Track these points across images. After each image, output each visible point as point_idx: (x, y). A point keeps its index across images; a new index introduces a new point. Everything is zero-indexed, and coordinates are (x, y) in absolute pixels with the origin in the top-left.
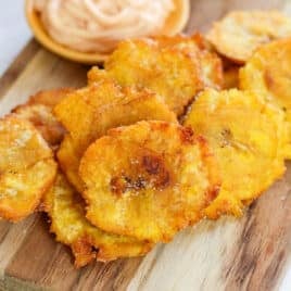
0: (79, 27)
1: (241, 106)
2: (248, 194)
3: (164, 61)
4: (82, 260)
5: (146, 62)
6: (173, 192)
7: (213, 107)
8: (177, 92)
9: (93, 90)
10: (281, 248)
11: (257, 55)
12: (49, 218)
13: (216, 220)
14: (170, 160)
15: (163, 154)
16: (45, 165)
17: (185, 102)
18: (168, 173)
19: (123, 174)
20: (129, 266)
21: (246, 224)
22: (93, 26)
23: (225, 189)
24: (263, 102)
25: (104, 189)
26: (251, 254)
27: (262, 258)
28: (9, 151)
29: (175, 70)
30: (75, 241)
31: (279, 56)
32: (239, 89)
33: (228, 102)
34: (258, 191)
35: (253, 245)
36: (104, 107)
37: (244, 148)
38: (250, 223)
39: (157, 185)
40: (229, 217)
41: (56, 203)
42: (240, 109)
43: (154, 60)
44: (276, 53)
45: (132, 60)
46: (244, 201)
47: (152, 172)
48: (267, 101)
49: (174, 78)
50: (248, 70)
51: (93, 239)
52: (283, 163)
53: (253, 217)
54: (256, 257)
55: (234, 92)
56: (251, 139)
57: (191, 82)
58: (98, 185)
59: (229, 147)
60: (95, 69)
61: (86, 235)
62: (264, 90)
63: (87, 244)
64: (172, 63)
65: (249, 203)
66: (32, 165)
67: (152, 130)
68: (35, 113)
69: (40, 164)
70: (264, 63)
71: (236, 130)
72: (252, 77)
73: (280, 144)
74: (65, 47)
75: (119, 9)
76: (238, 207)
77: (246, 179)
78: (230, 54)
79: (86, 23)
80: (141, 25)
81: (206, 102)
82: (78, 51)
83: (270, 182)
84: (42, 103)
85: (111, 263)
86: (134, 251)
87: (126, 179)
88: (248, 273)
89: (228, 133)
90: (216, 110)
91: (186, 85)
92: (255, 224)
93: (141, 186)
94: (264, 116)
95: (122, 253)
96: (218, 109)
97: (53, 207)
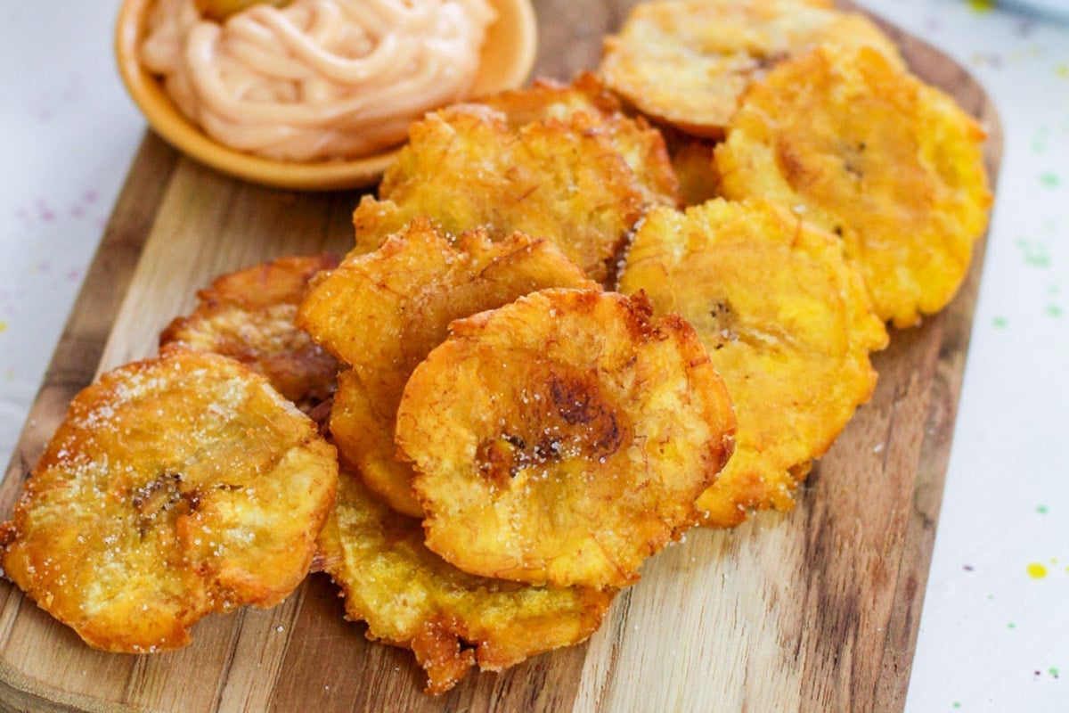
0: (281, 99)
1: (743, 239)
2: (799, 452)
3: (533, 156)
4: (444, 676)
5: (489, 166)
6: (629, 462)
7: (678, 253)
8: (581, 228)
9: (391, 252)
10: (905, 568)
11: (749, 107)
12: (339, 587)
13: (733, 526)
14: (611, 383)
15: (594, 371)
16: (306, 457)
17: (608, 250)
18: (612, 416)
19: (505, 431)
20: (557, 671)
21: (808, 524)
22: (319, 91)
23: (745, 446)
24: (793, 222)
25: (463, 471)
26: (838, 593)
27: (866, 599)
28: (201, 439)
29: (566, 174)
30: (418, 633)
31: (801, 101)
32: (727, 198)
33: (711, 235)
34: (821, 438)
35: (838, 573)
36: (425, 291)
37: (771, 340)
38: (816, 521)
39: (589, 449)
40: (764, 515)
41: (348, 547)
42: (741, 246)
43: (506, 159)
44: (790, 97)
45: (455, 164)
46: (793, 470)
47: (574, 418)
48: (799, 217)
49: (566, 196)
50: (736, 149)
51: (460, 621)
52: (867, 362)
53: (819, 506)
54: (852, 601)
55: (717, 207)
56: (783, 316)
57: (612, 199)
58: (447, 464)
59: (736, 344)
60: (367, 200)
61: (439, 614)
62: (786, 193)
63: (447, 634)
64: (553, 159)
65: (804, 473)
66: (272, 463)
67: (559, 313)
68: (224, 332)
69: (293, 455)
70: (772, 125)
71: (743, 300)
72: (750, 165)
73: (851, 316)
74: (249, 153)
75: (374, 40)
76: (782, 487)
77: (792, 416)
78: (675, 115)
79: (297, 84)
80: (433, 68)
81: (657, 242)
82: (288, 160)
83: (846, 414)
84: (235, 304)
85: (513, 671)
86: (564, 634)
87: (513, 441)
88: (844, 640)
89: (724, 311)
90: (686, 258)
91: (600, 209)
92: (828, 522)
93: (550, 455)
94: (802, 254)
95: (535, 642)
96: (691, 253)
97: (342, 558)
